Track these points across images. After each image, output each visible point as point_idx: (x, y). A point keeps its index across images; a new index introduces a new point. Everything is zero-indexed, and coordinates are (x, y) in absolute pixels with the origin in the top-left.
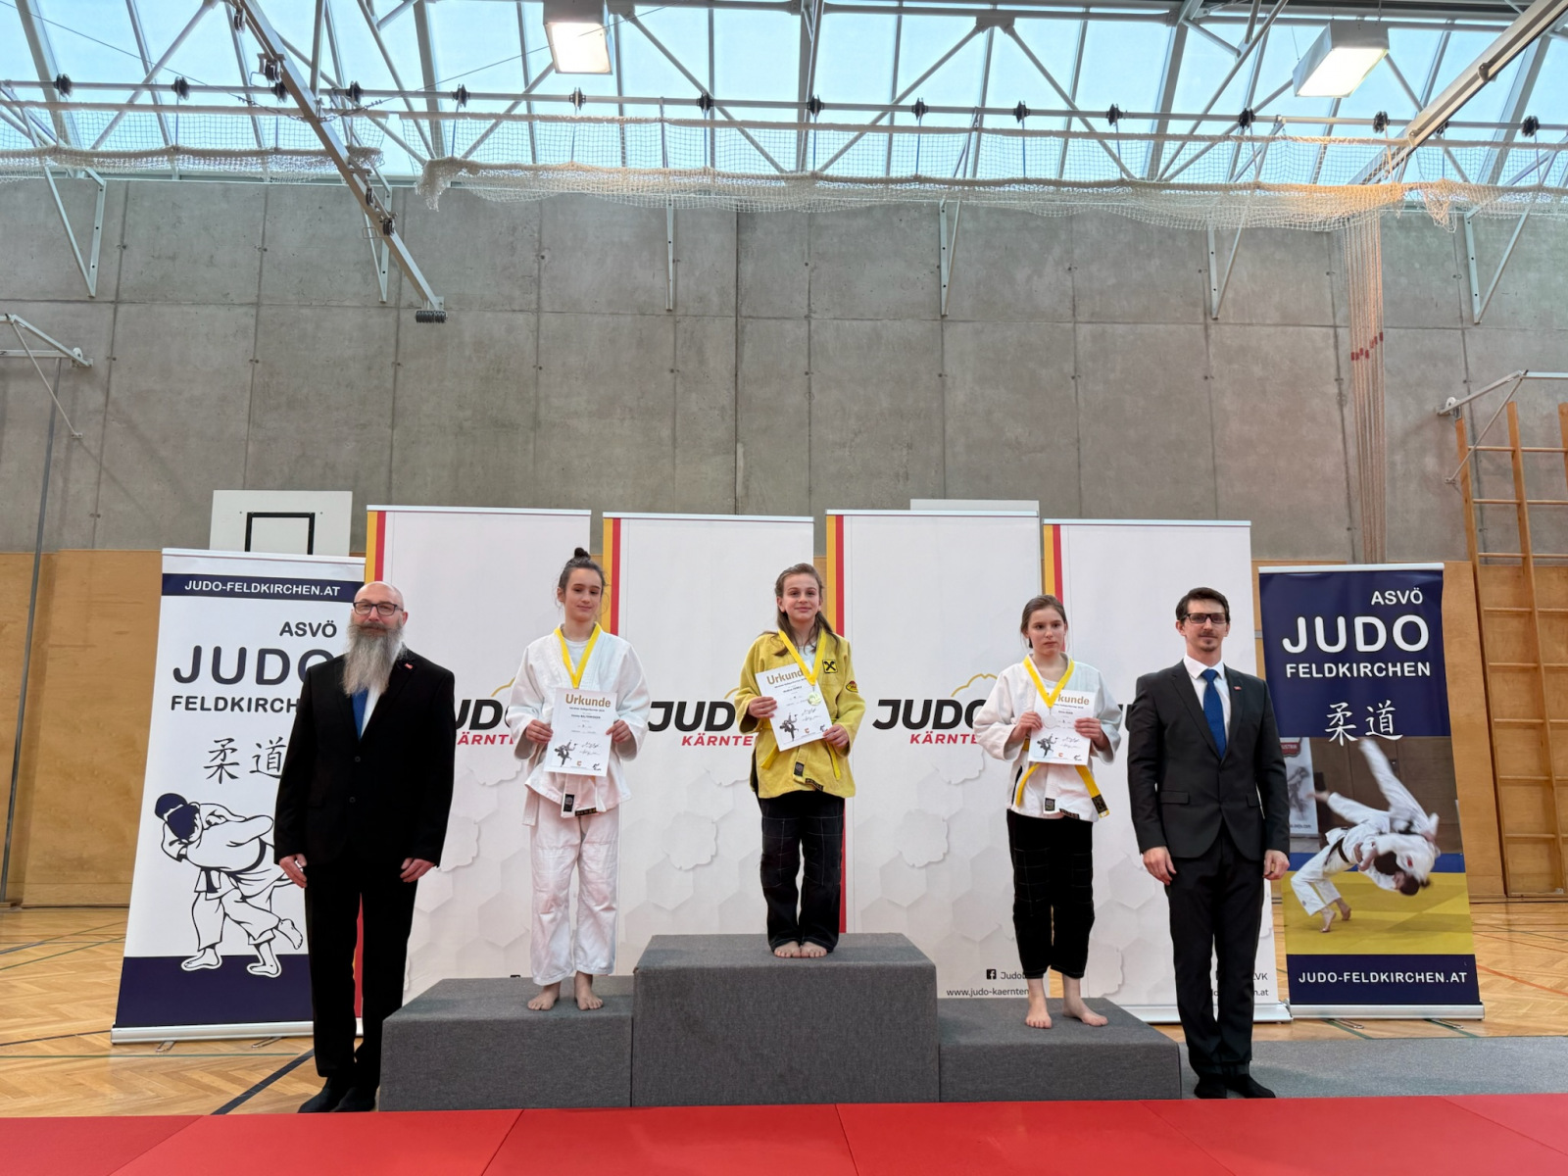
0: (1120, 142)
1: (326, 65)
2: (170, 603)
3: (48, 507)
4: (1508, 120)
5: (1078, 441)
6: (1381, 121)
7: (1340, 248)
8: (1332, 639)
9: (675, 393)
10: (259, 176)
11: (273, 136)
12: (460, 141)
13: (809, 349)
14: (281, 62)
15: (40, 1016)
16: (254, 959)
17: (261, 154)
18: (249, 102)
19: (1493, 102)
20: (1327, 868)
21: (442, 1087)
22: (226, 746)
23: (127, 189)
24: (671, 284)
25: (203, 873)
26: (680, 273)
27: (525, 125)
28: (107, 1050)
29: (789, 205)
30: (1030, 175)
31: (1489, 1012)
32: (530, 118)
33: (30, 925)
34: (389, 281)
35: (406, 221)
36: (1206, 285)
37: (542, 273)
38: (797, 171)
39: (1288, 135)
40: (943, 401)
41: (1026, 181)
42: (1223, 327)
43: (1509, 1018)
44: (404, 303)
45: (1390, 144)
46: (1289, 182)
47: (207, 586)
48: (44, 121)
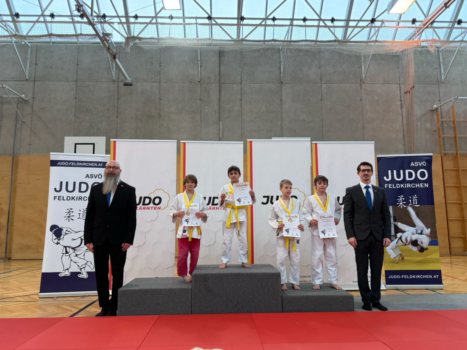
0: (335, 28)
1: (95, 9)
2: (53, 169)
3: (16, 142)
4: (453, 20)
5: (322, 119)
6: (414, 21)
7: (401, 60)
8: (398, 176)
9: (201, 106)
10: (76, 42)
11: (80, 30)
12: (136, 31)
13: (241, 93)
14: (82, 7)
15: (18, 290)
16: (80, 273)
17: (76, 35)
18: (73, 19)
19: (448, 15)
20: (397, 245)
21: (136, 309)
22: (70, 211)
23: (37, 47)
24: (200, 73)
25: (64, 248)
26: (202, 70)
27: (155, 26)
28: (37, 299)
29: (235, 49)
30: (308, 39)
31: (445, 287)
32: (157, 23)
33: (14, 265)
34: (115, 73)
35: (120, 56)
36: (361, 72)
37: (161, 71)
38: (237, 38)
39: (385, 26)
40: (282, 108)
41: (306, 41)
42: (366, 84)
43: (451, 288)
44: (120, 80)
45: (417, 28)
46: (386, 40)
47: (64, 163)
48: (12, 26)
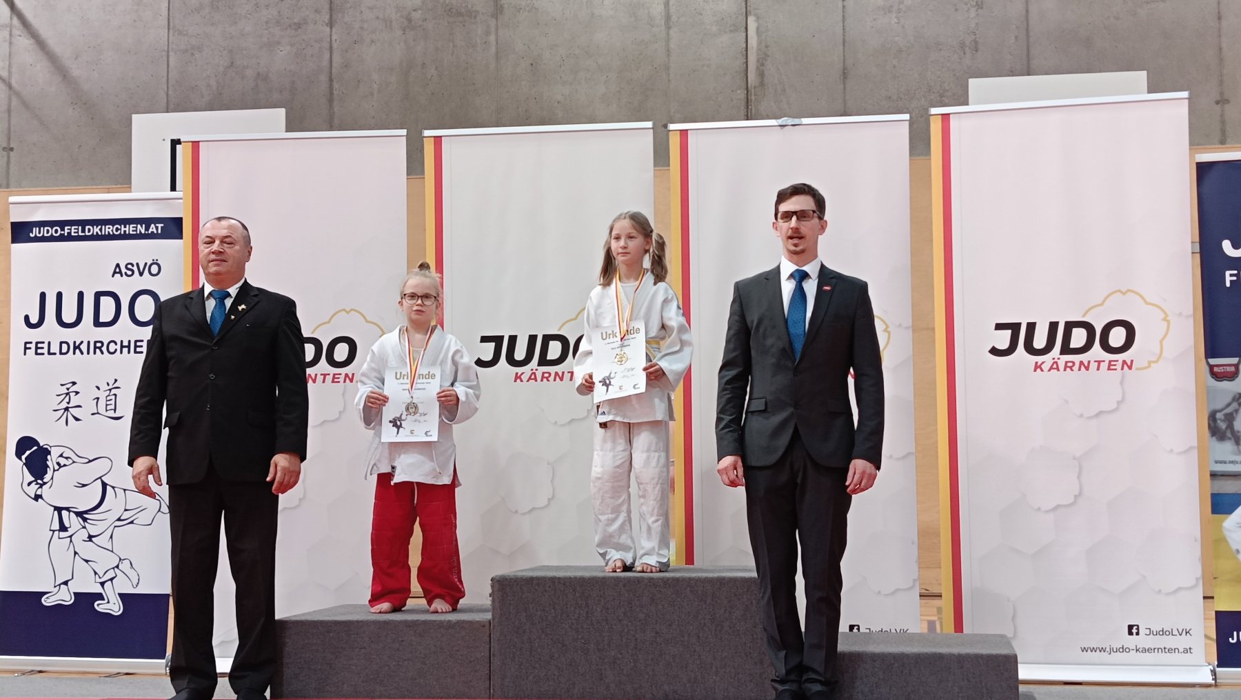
2: (18, 251)
16: (99, 596)
22: (70, 389)
25: (56, 512)
47: (48, 231)
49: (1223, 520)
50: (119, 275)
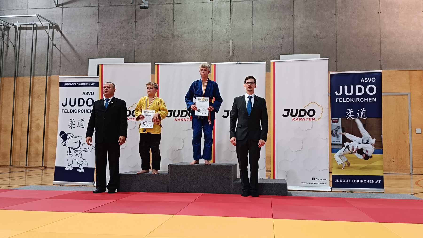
2: (61, 88)
3: (48, 64)
8: (349, 91)
9: (212, 25)
13: (252, 10)
16: (79, 168)
25: (69, 149)
40: (294, 24)
44: (137, 4)
47: (68, 84)
49: (334, 155)
50: (84, 95)
